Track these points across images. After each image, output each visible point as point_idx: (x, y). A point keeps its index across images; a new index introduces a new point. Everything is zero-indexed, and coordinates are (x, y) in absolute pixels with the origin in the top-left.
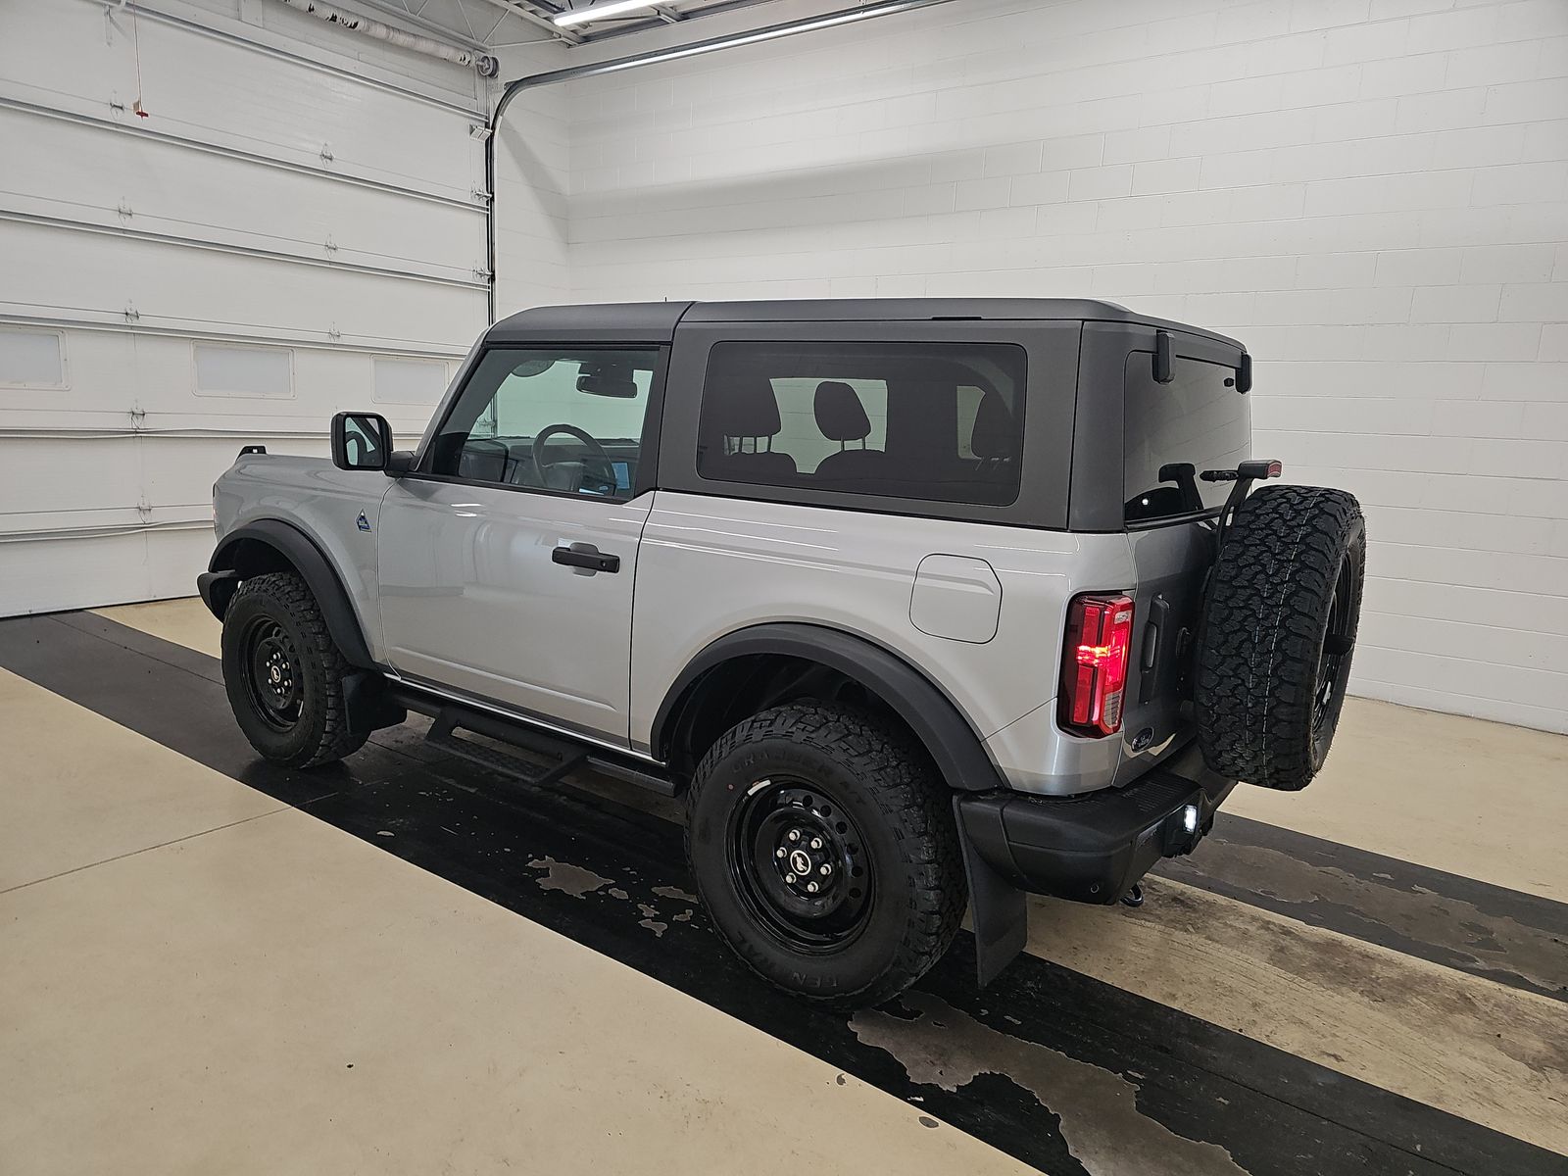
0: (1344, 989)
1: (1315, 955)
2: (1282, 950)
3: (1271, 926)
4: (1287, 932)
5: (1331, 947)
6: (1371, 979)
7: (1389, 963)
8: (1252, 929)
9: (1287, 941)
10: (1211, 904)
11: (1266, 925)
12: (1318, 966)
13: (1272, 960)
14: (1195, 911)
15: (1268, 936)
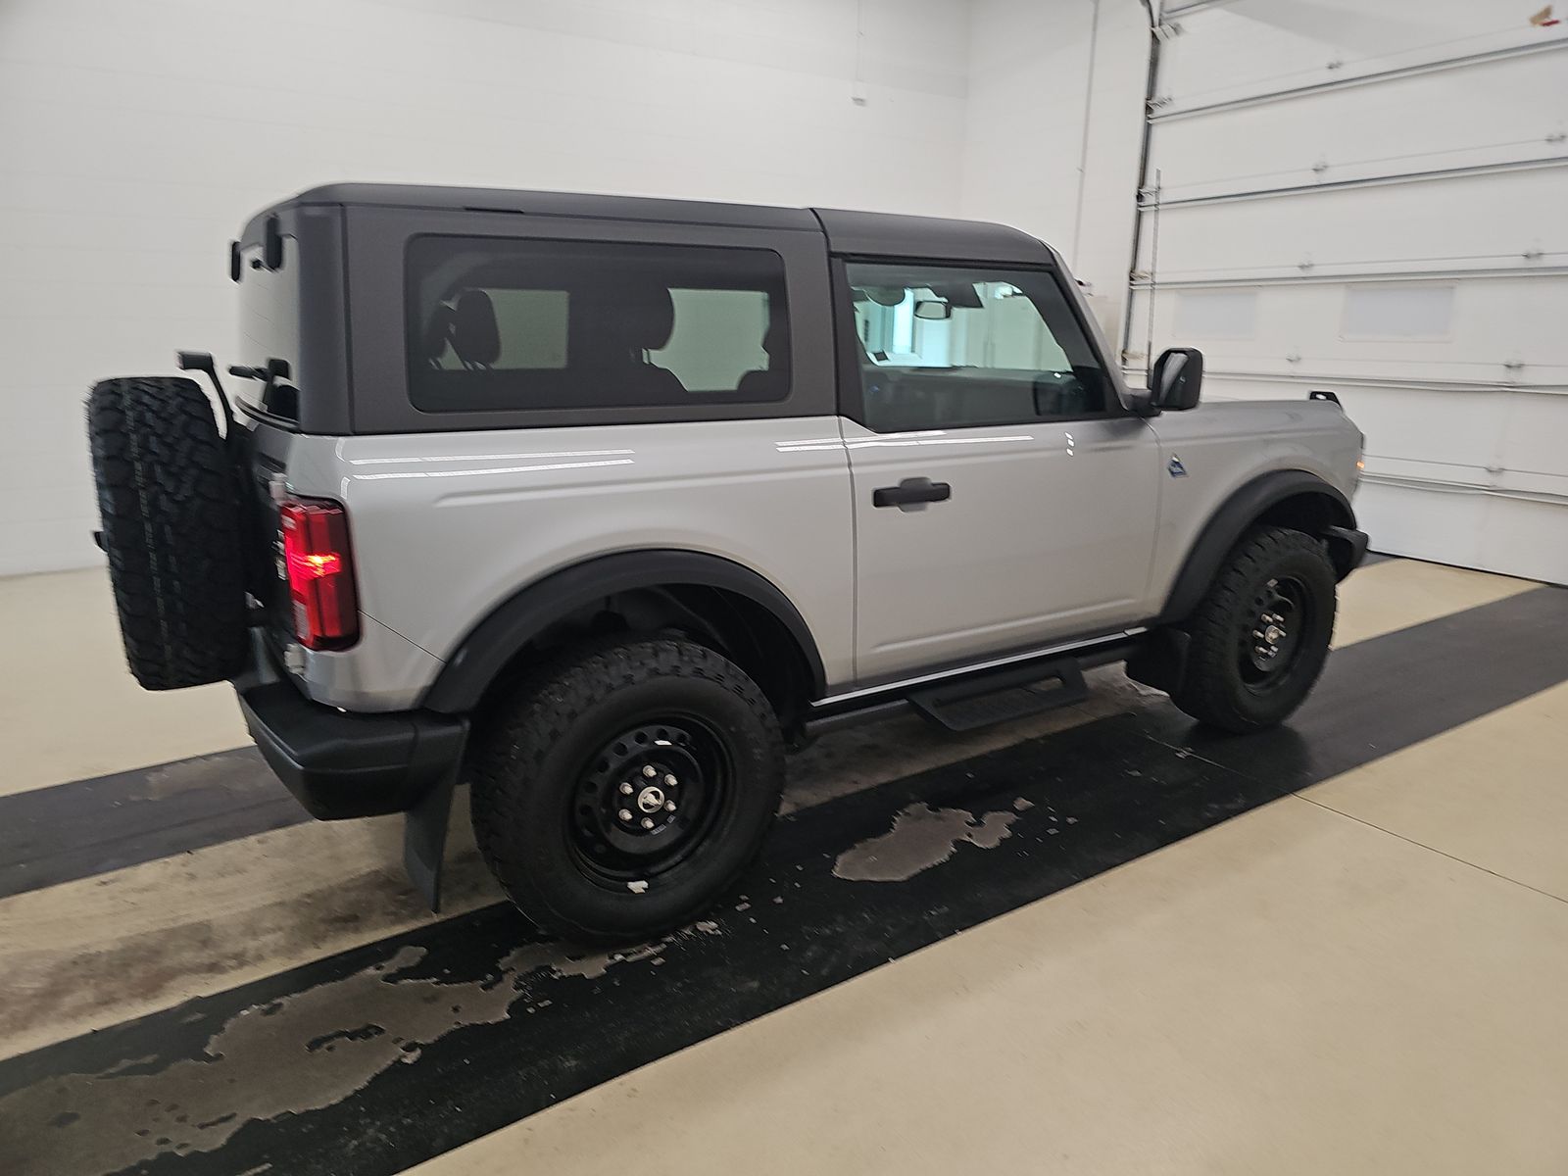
0: (120, 946)
1: (168, 962)
2: (205, 943)
3: (233, 963)
4: (214, 968)
5: (152, 987)
6: (92, 977)
7: (76, 1014)
8: (251, 944)
9: (206, 956)
10: (317, 940)
11: (241, 959)
12: (155, 953)
13: (205, 926)
14: (323, 921)
15: (230, 947)
